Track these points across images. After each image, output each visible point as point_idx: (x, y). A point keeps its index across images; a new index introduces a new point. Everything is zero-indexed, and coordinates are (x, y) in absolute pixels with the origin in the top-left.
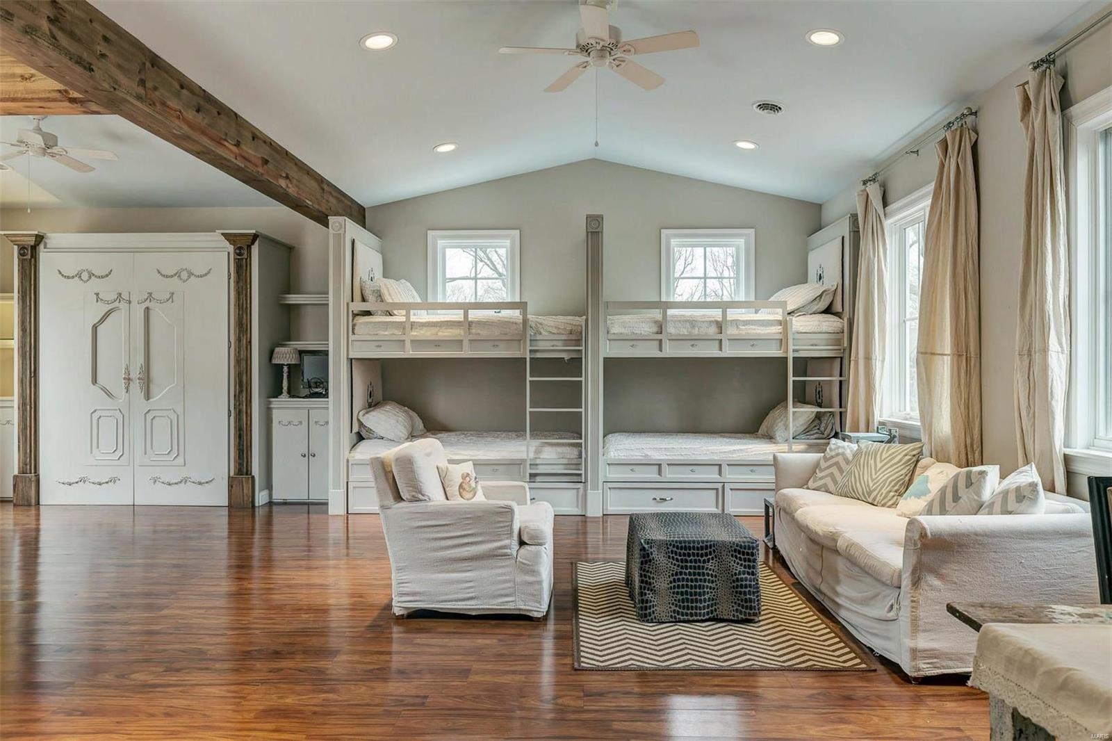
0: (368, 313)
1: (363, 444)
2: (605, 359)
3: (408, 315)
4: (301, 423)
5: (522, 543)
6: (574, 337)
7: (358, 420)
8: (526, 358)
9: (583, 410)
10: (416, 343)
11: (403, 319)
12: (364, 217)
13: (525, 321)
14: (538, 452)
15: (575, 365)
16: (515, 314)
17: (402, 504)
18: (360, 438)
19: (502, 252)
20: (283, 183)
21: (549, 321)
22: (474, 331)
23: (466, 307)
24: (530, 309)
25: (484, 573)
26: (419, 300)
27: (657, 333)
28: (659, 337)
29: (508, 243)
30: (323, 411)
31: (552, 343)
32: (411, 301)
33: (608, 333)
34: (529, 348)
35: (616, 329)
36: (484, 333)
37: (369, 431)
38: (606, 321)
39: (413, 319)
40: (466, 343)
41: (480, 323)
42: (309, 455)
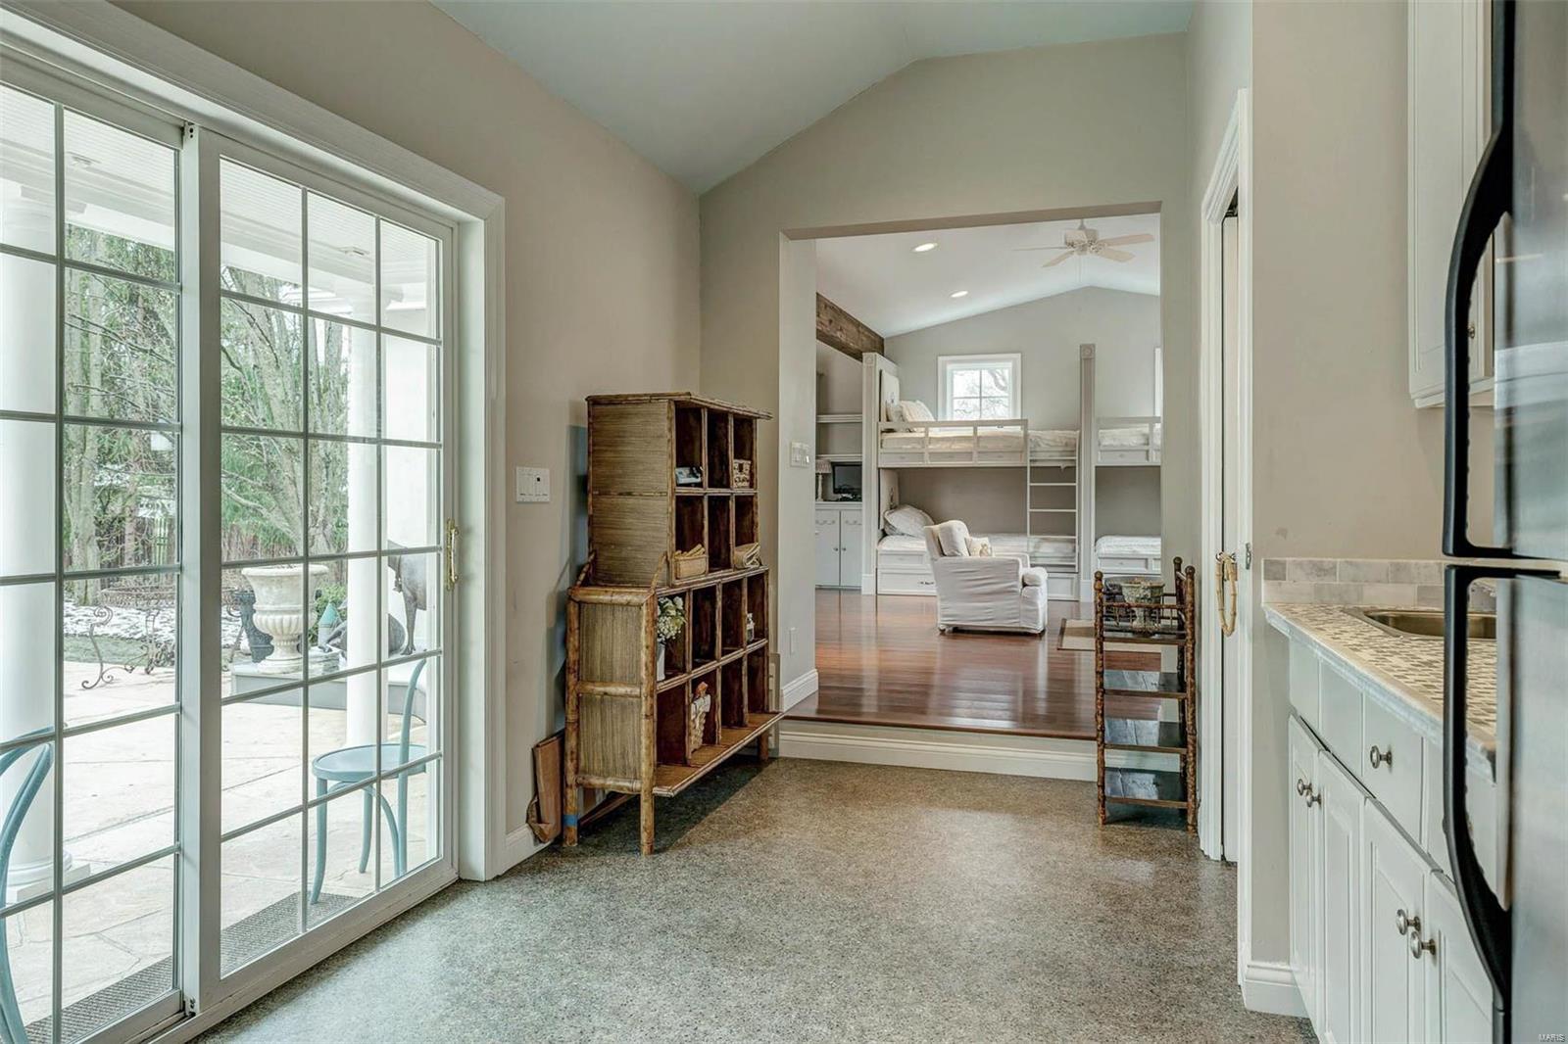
0: (890, 431)
1: (887, 540)
2: (1096, 467)
3: (926, 432)
4: (834, 522)
5: (1024, 585)
6: (1069, 449)
7: (885, 519)
8: (1026, 467)
9: (1076, 511)
10: (934, 455)
11: (923, 435)
12: (883, 346)
13: (1026, 435)
14: (1037, 547)
15: (1069, 473)
16: (1018, 429)
17: (945, 558)
18: (885, 534)
19: (1007, 373)
20: (838, 334)
21: (1048, 435)
22: (981, 444)
23: (975, 424)
24: (1030, 424)
25: (999, 603)
26: (933, 420)
27: (1145, 444)
28: (1146, 448)
29: (1010, 365)
30: (856, 512)
31: (1048, 454)
32: (927, 420)
33: (1100, 444)
34: (1029, 458)
35: (1106, 442)
36: (990, 446)
37: (893, 528)
38: (1097, 435)
39: (930, 435)
40: (975, 455)
41: (987, 438)
42: (840, 549)
